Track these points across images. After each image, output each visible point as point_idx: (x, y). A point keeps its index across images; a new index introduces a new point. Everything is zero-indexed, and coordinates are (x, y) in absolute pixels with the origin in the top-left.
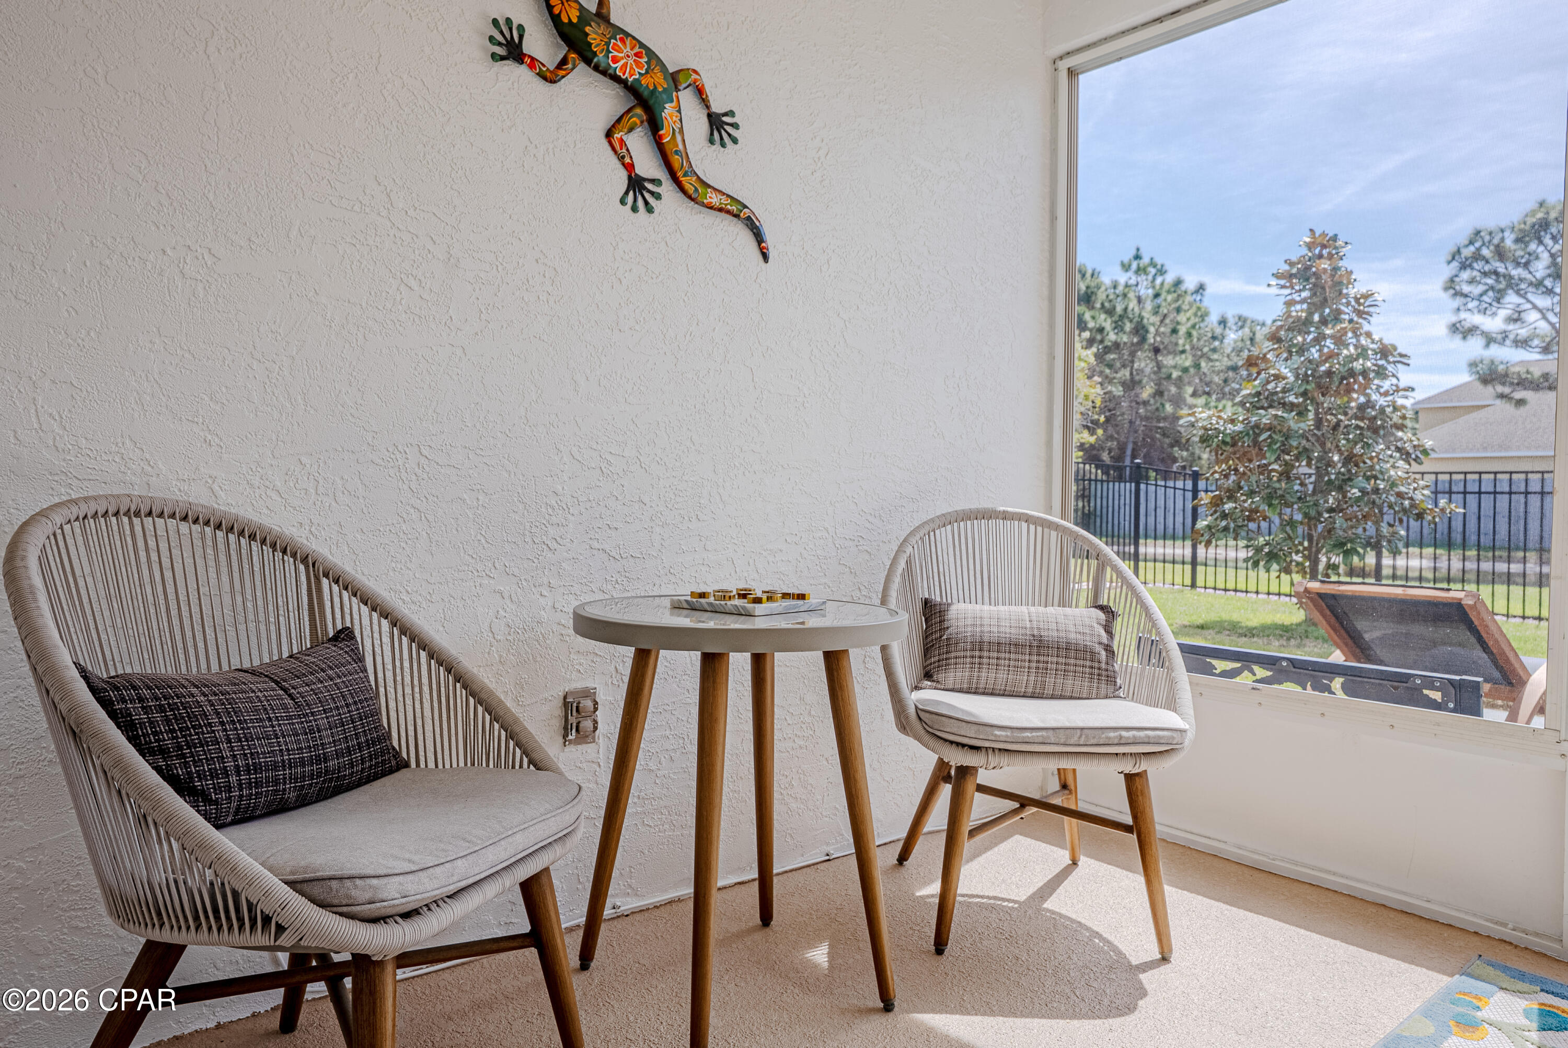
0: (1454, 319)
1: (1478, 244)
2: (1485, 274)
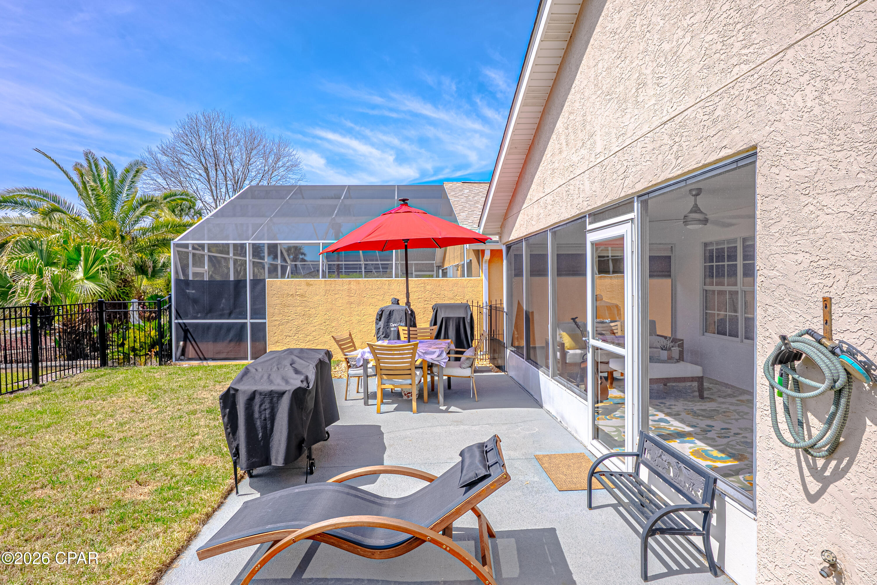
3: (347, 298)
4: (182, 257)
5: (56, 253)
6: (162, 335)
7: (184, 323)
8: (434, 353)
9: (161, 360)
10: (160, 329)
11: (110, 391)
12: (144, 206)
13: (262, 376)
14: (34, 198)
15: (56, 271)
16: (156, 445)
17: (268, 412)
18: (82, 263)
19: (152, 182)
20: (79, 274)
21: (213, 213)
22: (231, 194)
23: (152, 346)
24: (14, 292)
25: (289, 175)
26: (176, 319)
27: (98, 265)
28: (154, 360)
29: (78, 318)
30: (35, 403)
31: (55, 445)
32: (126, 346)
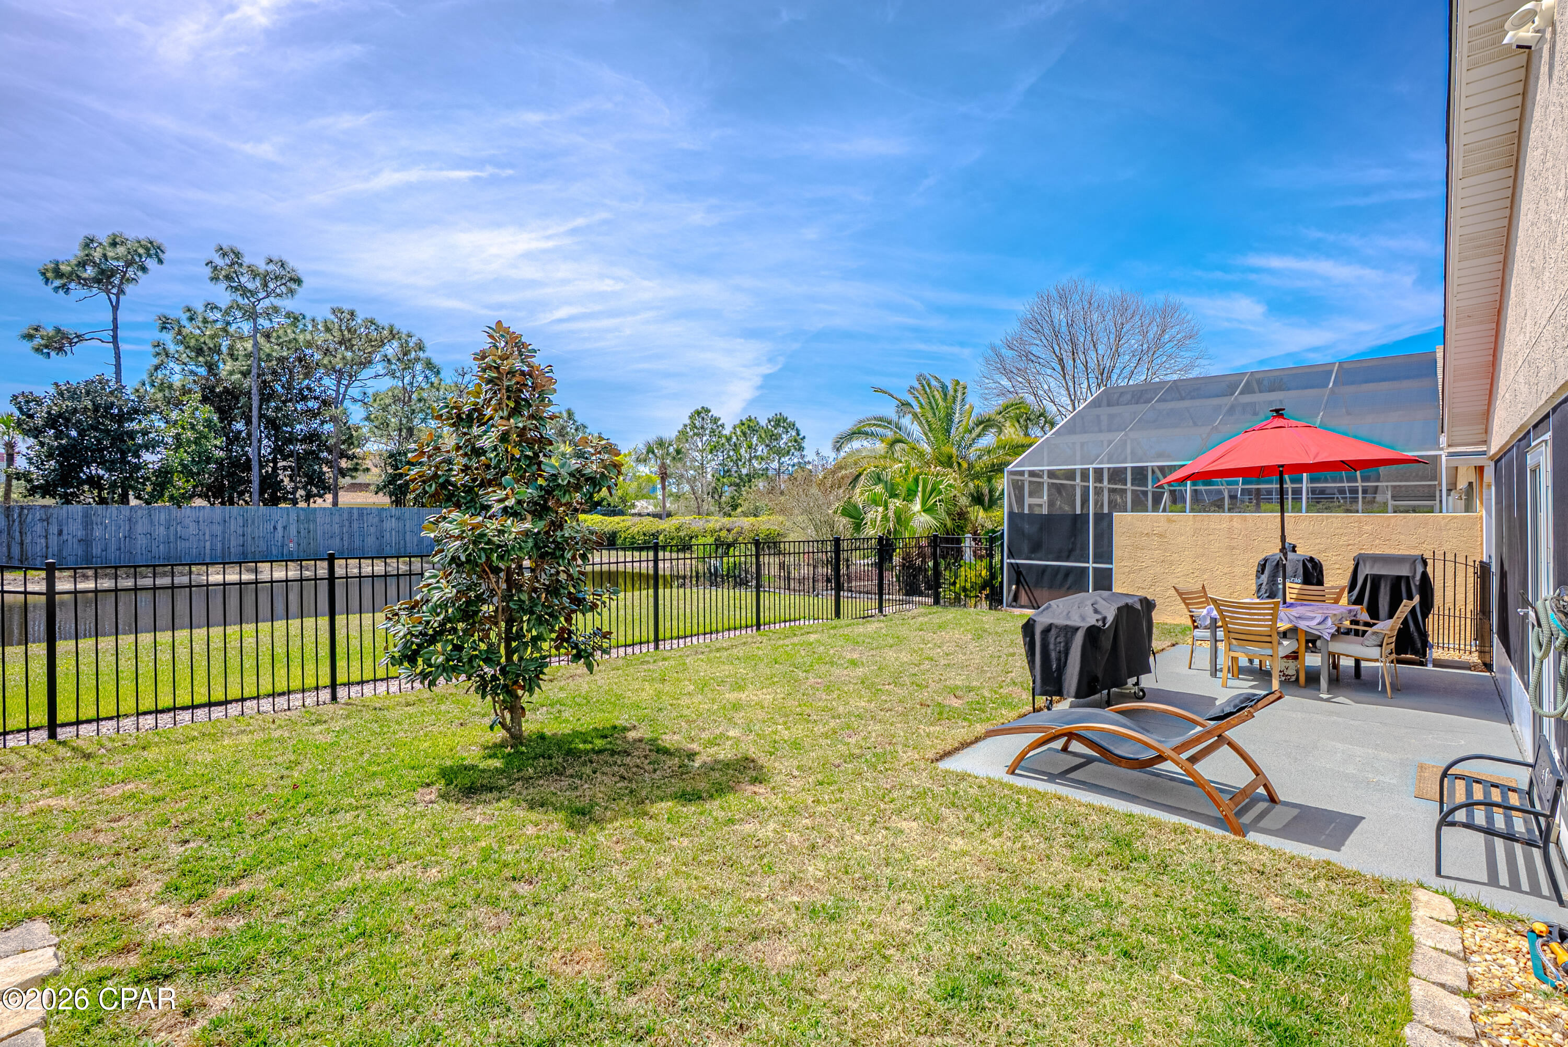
3: (1227, 540)
4: (1018, 487)
5: (899, 484)
6: (993, 576)
7: (1017, 564)
8: (1313, 618)
9: (991, 605)
10: (990, 567)
11: (940, 627)
12: (981, 427)
13: (1062, 612)
14: (879, 426)
15: (898, 502)
16: (974, 675)
17: (1062, 644)
18: (920, 494)
19: (994, 386)
20: (917, 507)
21: (1069, 417)
22: (1093, 390)
23: (983, 588)
24: (866, 524)
25: (1181, 353)
26: (1008, 558)
27: (935, 497)
28: (984, 603)
29: (915, 551)
30: (881, 628)
31: (896, 659)
32: (958, 586)
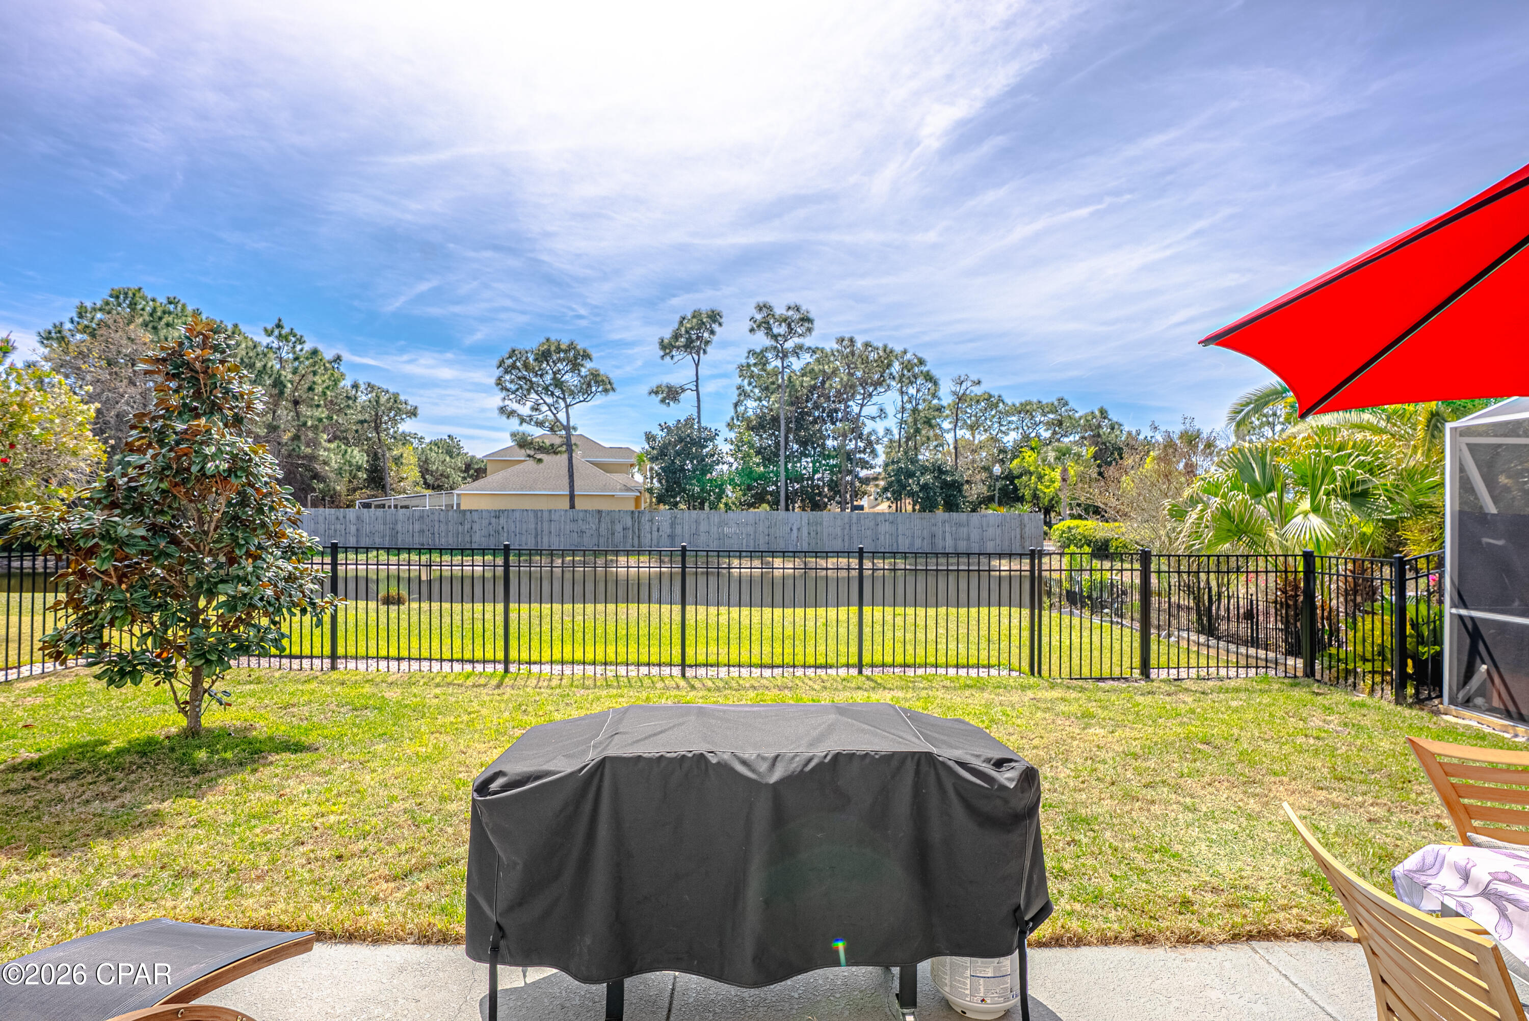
0: (501, 404)
1: (514, 359)
2: (519, 378)
